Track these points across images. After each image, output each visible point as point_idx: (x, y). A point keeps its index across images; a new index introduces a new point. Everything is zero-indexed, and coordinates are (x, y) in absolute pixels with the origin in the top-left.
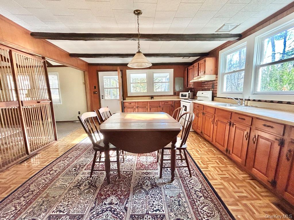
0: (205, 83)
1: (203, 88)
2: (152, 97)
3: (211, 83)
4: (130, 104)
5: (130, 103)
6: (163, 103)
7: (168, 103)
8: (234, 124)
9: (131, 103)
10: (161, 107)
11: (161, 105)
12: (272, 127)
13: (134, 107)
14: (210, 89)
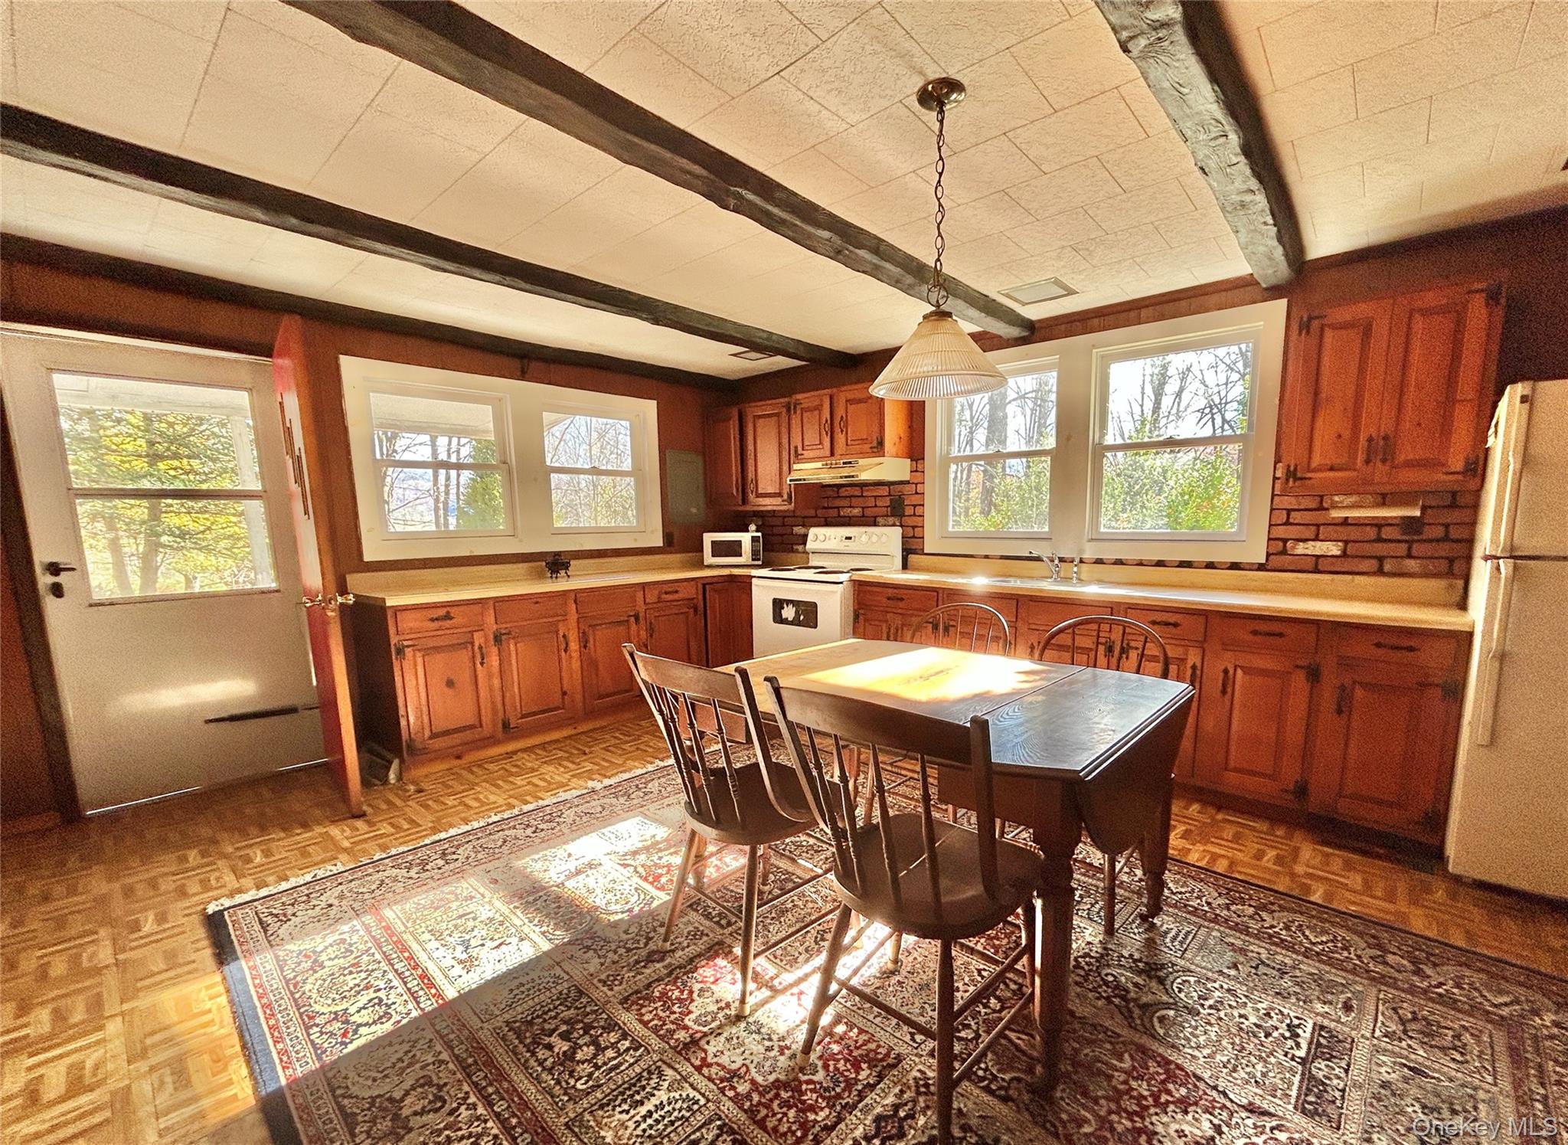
0: (843, 492)
1: (833, 513)
2: (557, 563)
3: (884, 490)
4: (448, 617)
5: (442, 612)
6: (651, 597)
7: (676, 596)
8: (1132, 648)
9: (453, 611)
10: (642, 622)
11: (641, 608)
12: (1281, 635)
13: (478, 638)
14: (879, 519)
